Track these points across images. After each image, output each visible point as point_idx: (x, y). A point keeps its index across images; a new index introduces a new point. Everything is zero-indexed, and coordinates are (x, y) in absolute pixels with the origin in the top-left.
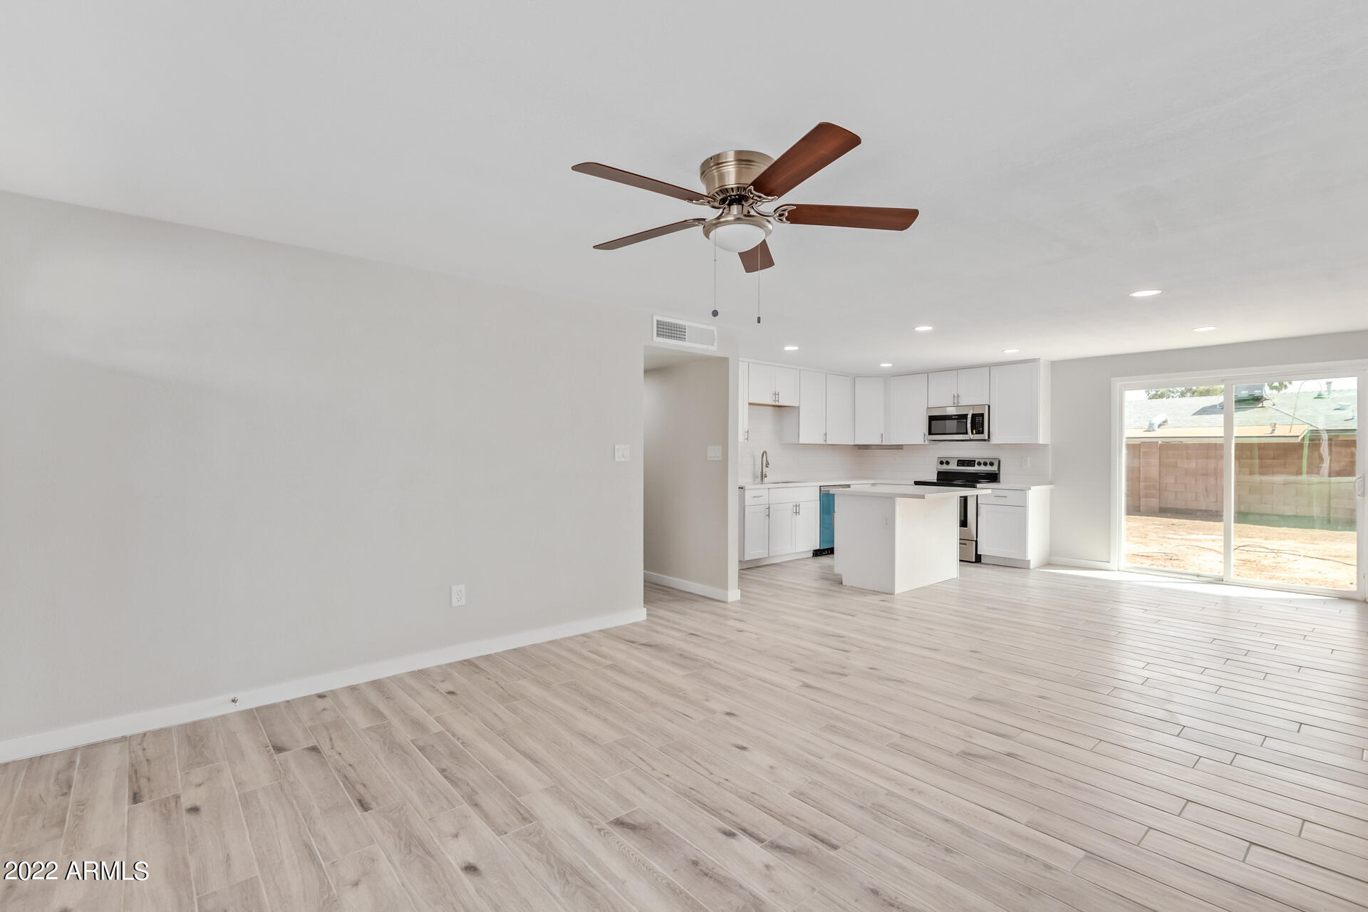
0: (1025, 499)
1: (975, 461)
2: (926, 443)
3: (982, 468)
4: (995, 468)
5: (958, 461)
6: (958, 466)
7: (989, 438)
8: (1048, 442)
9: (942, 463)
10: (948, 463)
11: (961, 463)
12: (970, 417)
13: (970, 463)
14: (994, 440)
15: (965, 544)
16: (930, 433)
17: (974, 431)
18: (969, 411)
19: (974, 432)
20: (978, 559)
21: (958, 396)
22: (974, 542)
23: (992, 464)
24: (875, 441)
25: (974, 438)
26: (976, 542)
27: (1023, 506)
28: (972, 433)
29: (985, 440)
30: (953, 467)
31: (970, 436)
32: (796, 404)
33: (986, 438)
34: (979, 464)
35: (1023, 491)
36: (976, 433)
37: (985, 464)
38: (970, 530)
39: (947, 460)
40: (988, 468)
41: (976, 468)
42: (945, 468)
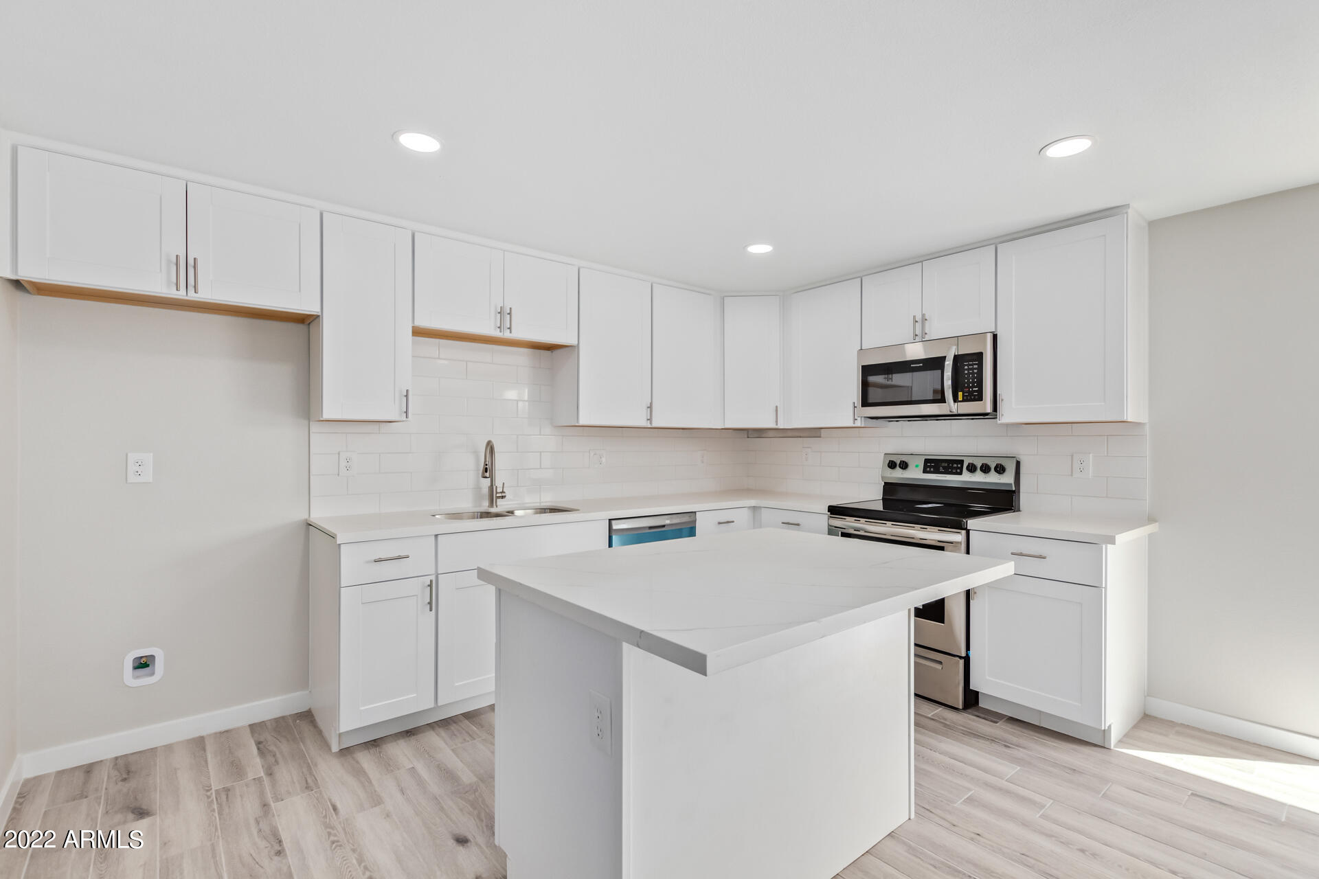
0: (1098, 566)
1: (962, 462)
2: (858, 423)
3: (978, 478)
4: (1007, 479)
5: (927, 461)
6: (925, 471)
7: (995, 409)
8: (1143, 417)
9: (892, 465)
10: (904, 465)
11: (933, 465)
12: (949, 364)
13: (953, 465)
14: (1008, 414)
15: (940, 663)
16: (865, 403)
17: (960, 394)
18: (949, 349)
19: (960, 398)
20: (971, 700)
21: (924, 320)
22: (962, 662)
23: (1000, 469)
24: (764, 421)
25: (960, 412)
26: (967, 660)
27: (1096, 587)
28: (955, 400)
29: (984, 415)
30: (915, 474)
31: (951, 406)
32: (572, 341)
33: (989, 409)
34: (972, 468)
35: (1093, 544)
36: (963, 401)
37: (985, 469)
38: (951, 631)
39: (904, 458)
40: (993, 479)
41: (966, 478)
42: (898, 475)
